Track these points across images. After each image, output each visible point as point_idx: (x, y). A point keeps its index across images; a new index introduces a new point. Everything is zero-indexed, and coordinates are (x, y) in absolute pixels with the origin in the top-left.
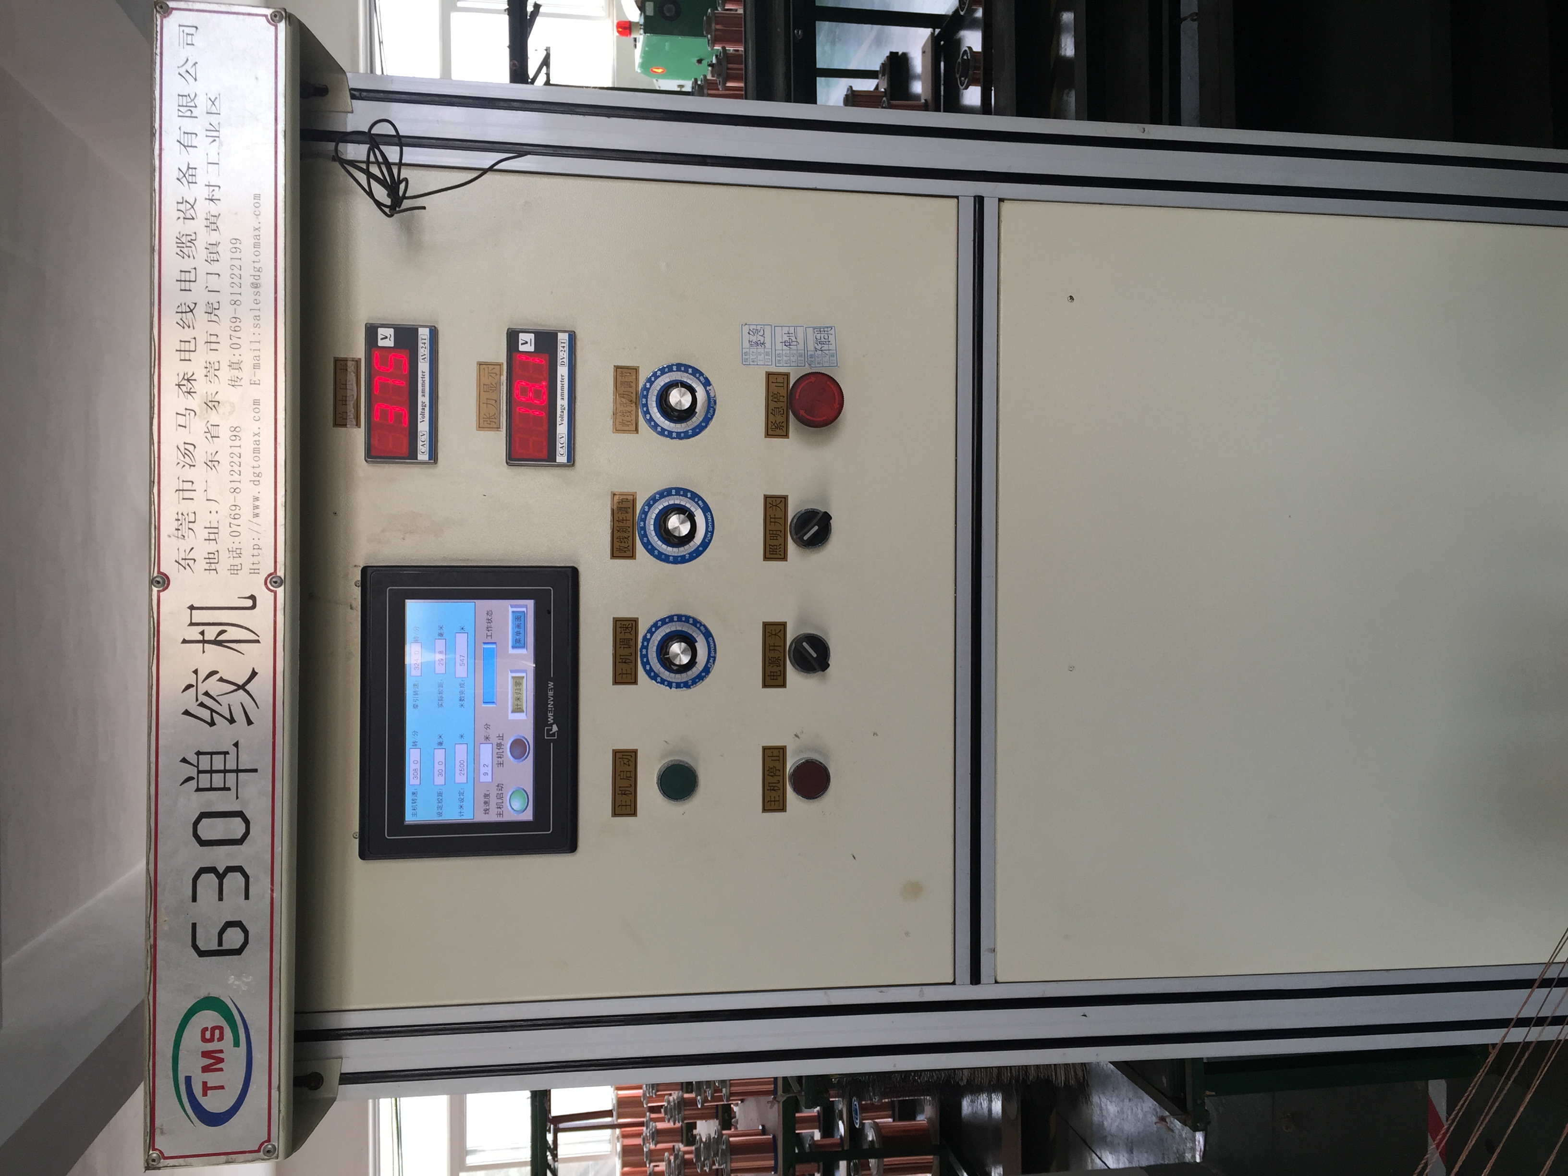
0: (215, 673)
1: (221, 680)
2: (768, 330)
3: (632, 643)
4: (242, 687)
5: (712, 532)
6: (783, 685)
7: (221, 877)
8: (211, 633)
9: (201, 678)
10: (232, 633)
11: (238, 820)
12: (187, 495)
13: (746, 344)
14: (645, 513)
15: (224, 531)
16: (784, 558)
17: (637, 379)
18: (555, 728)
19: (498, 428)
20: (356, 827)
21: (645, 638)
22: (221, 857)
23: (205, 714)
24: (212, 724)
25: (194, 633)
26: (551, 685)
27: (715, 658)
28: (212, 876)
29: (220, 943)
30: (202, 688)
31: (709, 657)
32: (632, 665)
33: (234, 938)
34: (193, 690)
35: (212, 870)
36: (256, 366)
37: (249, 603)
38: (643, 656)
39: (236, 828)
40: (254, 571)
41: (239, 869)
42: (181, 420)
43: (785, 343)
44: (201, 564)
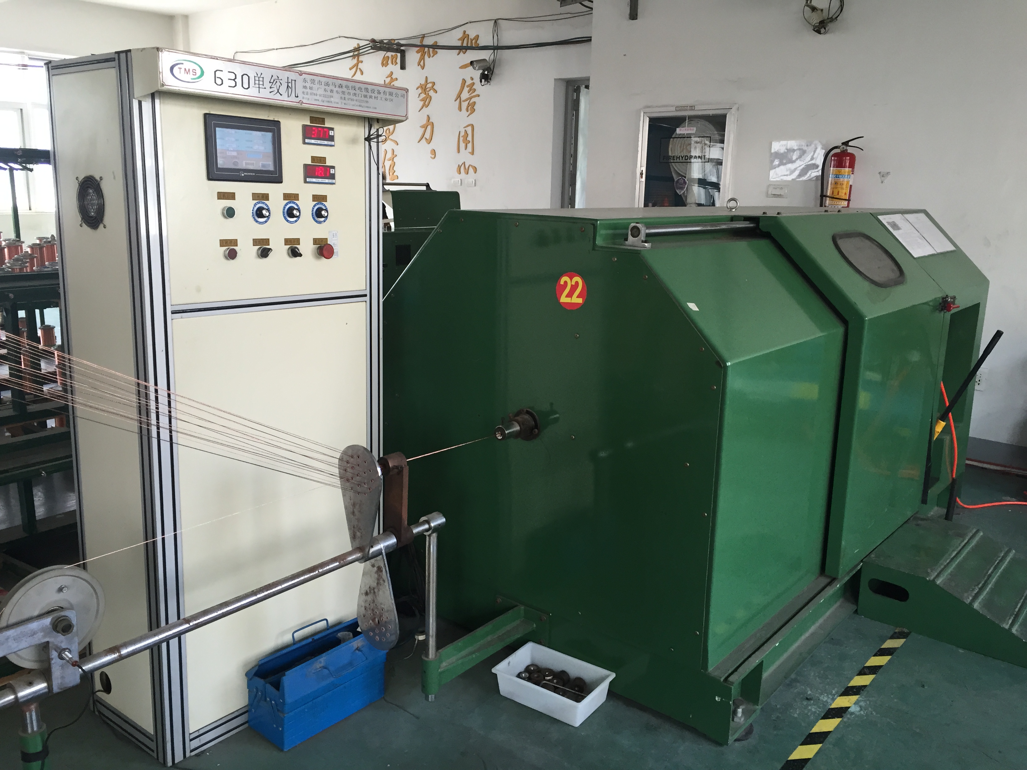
0: (281, 85)
1: (280, 86)
2: (336, 238)
3: (263, 199)
4: (278, 92)
5: (291, 223)
6: (254, 245)
7: (234, 80)
8: (290, 85)
9: (281, 81)
10: (290, 90)
11: (248, 87)
12: (319, 83)
13: (334, 232)
14: (294, 203)
15: (312, 91)
16: (285, 245)
17: (324, 201)
18: (243, 175)
19: (312, 162)
20: (212, 113)
21: (264, 203)
22: (239, 80)
23: (272, 81)
24: (270, 82)
25: (290, 81)
26: (254, 174)
27: (260, 224)
28: (234, 78)
29: (218, 78)
30: (278, 81)
31: (260, 222)
32: (257, 199)
33: (219, 81)
34: (277, 78)
35: (236, 78)
36: (345, 104)
37: (297, 96)
38: (260, 202)
39: (246, 86)
40: (303, 98)
41: (236, 85)
42: (334, 84)
43: (334, 243)
44: (305, 84)
